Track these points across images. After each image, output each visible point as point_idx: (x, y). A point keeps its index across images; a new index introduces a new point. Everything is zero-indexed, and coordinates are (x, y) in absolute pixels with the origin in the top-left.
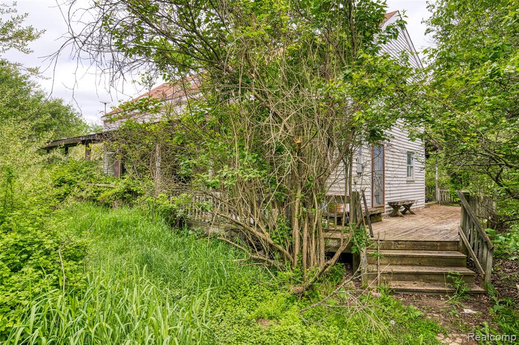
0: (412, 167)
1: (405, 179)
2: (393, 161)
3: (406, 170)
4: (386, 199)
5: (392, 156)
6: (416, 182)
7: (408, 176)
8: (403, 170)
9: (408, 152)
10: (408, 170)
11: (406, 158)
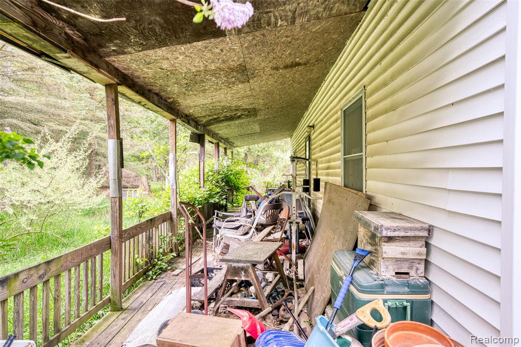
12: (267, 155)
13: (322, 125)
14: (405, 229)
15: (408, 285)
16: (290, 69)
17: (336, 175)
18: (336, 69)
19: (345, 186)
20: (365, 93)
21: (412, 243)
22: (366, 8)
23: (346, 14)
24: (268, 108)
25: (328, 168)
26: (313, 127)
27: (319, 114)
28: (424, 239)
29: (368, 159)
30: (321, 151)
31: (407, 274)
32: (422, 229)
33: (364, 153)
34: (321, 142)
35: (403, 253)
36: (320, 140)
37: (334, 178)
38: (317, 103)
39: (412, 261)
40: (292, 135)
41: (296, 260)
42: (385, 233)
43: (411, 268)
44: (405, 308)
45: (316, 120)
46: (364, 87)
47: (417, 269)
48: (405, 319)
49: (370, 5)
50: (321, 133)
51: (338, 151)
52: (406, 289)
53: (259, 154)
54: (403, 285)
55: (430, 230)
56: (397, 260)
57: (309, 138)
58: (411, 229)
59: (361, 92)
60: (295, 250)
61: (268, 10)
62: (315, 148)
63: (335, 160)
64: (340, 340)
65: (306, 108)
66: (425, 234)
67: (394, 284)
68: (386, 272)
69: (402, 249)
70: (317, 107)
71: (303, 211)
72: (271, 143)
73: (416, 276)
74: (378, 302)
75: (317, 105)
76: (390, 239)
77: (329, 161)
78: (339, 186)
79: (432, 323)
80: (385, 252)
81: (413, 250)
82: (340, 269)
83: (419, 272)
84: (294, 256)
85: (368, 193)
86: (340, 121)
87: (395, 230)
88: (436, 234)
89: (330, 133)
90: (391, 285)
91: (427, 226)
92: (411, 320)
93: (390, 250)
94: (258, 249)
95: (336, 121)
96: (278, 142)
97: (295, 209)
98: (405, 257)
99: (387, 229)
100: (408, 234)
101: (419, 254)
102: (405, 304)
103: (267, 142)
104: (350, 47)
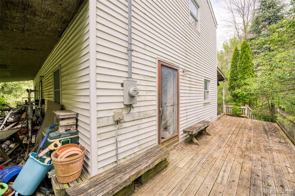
0: (208, 92)
1: (203, 102)
2: (190, 87)
3: (203, 95)
4: (180, 126)
5: (189, 82)
6: (211, 103)
7: (205, 99)
8: (201, 95)
9: (205, 80)
10: (205, 95)
11: (203, 85)
12: (19, 88)
13: (46, 77)
14: (68, 115)
15: (70, 133)
16: (26, 50)
17: (52, 97)
18: (51, 55)
19: (55, 102)
20: (60, 67)
21: (71, 120)
22: (60, 37)
23: (51, 36)
24: (14, 65)
25: (49, 95)
26: (43, 77)
27: (45, 72)
28: (75, 118)
29: (62, 91)
30: (46, 87)
31: (70, 130)
32: (74, 114)
33: (60, 89)
34: (46, 84)
35: (68, 123)
36: (46, 83)
37: (51, 99)
38: (44, 67)
39: (71, 125)
40: (34, 79)
41: (31, 136)
42: (60, 117)
43: (71, 128)
44: (69, 141)
45: (44, 74)
46: (60, 65)
47: (73, 127)
48: (69, 143)
49: (62, 36)
50: (46, 80)
51: (52, 88)
52: (69, 135)
53: (13, 87)
54: (68, 134)
55: (77, 114)
56: (66, 126)
57: (41, 81)
58: (70, 115)
59: (59, 67)
60: (30, 131)
61: (6, 23)
62: (44, 86)
63: (51, 91)
64: (41, 159)
65: (40, 68)
66: (76, 116)
67: (65, 134)
68: (62, 130)
69: (67, 122)
70: (44, 69)
71: (37, 114)
72: (21, 82)
73: (73, 129)
74: (57, 141)
75: (44, 68)
76: (63, 119)
77: (49, 92)
78: (52, 102)
79: (79, 144)
80: (61, 124)
81: (72, 122)
82: (45, 133)
83: (74, 128)
84: (30, 134)
85: (62, 104)
86: (52, 76)
87: (64, 116)
88: (79, 115)
89: (50, 80)
90: (63, 135)
91: (76, 113)
92: (71, 143)
93: (62, 123)
94: (3, 134)
95: (51, 76)
96: (26, 82)
97: (30, 113)
98: (69, 124)
99: (61, 116)
100: (69, 117)
101: (73, 123)
102: (68, 139)
103: (18, 81)
104: (56, 48)
